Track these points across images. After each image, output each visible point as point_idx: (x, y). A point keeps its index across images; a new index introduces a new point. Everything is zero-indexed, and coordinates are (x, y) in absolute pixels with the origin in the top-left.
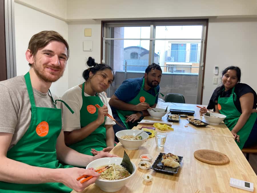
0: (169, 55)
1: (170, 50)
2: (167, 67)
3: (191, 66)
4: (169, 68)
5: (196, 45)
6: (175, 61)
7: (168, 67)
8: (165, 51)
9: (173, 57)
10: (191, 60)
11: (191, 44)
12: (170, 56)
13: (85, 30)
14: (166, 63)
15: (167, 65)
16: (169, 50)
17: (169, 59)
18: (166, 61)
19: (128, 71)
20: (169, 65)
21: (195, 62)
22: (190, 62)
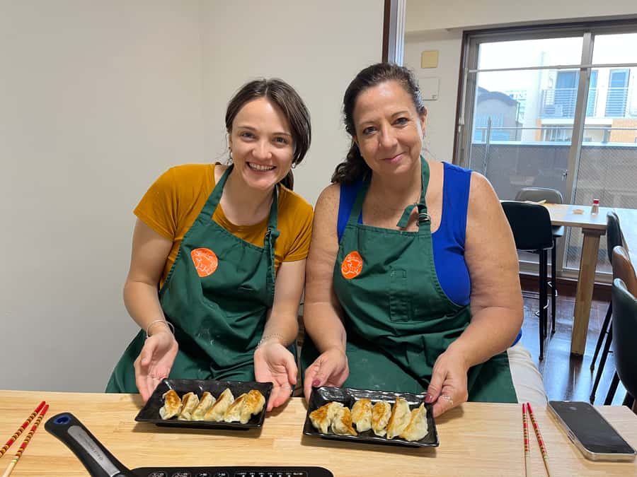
0: (549, 100)
1: (554, 88)
2: (543, 130)
3: (610, 126)
4: (547, 133)
5: (625, 73)
6: (567, 116)
7: (545, 131)
8: (540, 92)
9: (561, 105)
10: (609, 112)
11: (611, 71)
12: (552, 104)
13: (422, 55)
14: (540, 121)
15: (543, 125)
16: (551, 88)
17: (549, 111)
18: (540, 116)
19: (492, 142)
20: (548, 126)
21: (621, 116)
22: (605, 116)
